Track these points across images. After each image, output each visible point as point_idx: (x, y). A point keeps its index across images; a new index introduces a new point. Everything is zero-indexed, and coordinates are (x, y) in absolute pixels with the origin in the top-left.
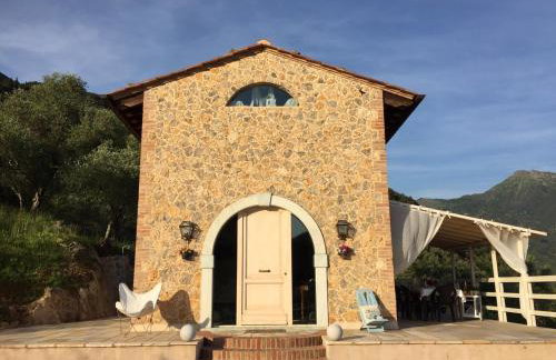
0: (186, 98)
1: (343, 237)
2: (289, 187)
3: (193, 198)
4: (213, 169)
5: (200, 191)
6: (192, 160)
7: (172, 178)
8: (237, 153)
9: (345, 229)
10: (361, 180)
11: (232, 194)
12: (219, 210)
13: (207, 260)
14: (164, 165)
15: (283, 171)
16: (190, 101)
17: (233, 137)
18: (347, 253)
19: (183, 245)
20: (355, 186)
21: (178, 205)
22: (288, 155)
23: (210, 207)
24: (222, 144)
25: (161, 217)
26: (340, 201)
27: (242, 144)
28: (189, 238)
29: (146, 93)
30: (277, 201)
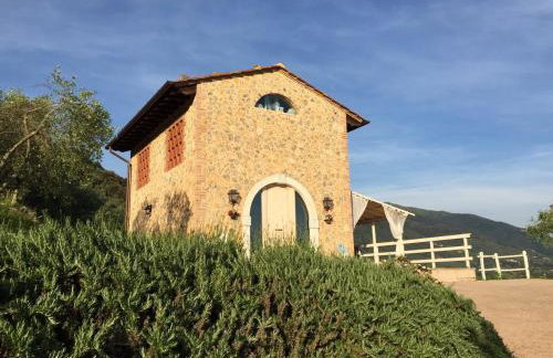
0: (228, 96)
1: (327, 208)
2: (295, 173)
3: (235, 173)
4: (247, 152)
5: (240, 168)
6: (233, 144)
7: (220, 156)
8: (263, 143)
9: (328, 204)
10: (335, 172)
11: (260, 173)
12: (253, 183)
13: (246, 219)
14: (213, 146)
15: (292, 160)
16: (231, 98)
17: (260, 131)
18: (329, 221)
19: (230, 208)
20: (333, 175)
21: (225, 177)
22: (294, 148)
23: (247, 181)
24: (252, 135)
25: (213, 185)
26: (324, 184)
27: (266, 136)
28: (234, 202)
29: (198, 86)
30: (289, 181)
